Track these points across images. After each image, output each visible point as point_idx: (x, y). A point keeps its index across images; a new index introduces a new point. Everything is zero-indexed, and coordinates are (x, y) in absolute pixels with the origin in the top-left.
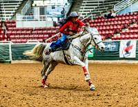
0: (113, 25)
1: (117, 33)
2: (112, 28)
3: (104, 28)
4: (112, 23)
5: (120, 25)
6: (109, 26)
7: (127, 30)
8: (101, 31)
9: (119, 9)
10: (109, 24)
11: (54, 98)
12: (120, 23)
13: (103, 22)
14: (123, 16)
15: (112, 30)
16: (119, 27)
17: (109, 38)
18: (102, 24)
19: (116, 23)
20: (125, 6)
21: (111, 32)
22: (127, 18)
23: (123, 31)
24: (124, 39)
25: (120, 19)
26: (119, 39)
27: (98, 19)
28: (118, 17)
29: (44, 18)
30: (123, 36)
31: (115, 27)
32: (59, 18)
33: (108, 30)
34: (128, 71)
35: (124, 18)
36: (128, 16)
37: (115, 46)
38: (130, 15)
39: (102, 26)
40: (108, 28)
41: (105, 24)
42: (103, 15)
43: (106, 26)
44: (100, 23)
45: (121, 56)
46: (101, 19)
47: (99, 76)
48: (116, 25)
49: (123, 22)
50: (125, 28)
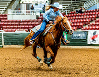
0: (83, 19)
1: (86, 25)
2: (82, 20)
3: (76, 21)
4: (82, 17)
5: (88, 18)
6: (80, 19)
7: (94, 23)
8: (74, 23)
9: (88, 6)
10: (80, 17)
11: (36, 75)
12: (88, 17)
13: (75, 16)
14: (90, 11)
15: (82, 22)
16: (87, 20)
17: (79, 29)
18: (74, 18)
19: (85, 17)
20: (93, 4)
21: (81, 24)
22: (94, 13)
23: (91, 23)
24: (91, 29)
25: (88, 14)
26: (88, 29)
27: (71, 14)
28: (87, 12)
29: (29, 12)
30: (91, 27)
31: (85, 20)
32: (41, 12)
33: (79, 22)
34: (94, 54)
35: (91, 13)
36: (95, 12)
37: (84, 35)
38: (96, 11)
39: (75, 19)
40: (79, 21)
41: (77, 17)
42: (75, 11)
43: (77, 19)
44: (73, 16)
45: (89, 43)
46: (73, 14)
47: (71, 58)
48: (85, 19)
49: (91, 17)
50: (92, 21)
